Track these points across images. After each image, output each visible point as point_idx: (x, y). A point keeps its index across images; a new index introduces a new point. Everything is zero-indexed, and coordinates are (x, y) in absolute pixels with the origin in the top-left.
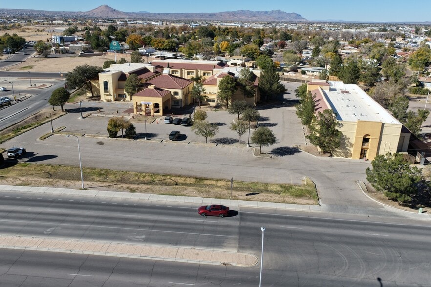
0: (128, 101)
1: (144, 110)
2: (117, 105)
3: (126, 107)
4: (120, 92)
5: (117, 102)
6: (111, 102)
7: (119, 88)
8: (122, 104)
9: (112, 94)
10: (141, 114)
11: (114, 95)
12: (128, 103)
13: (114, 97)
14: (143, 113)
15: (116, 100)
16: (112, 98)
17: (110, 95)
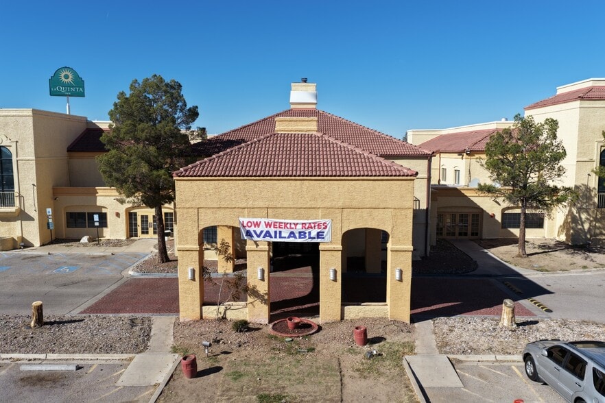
0: (118, 243)
1: (263, 288)
2: (57, 265)
3: (107, 271)
4: (76, 202)
5: (59, 250)
6: (26, 252)
7: (71, 185)
8: (83, 258)
9: (31, 208)
10: (243, 326)
11: (41, 212)
12: (117, 250)
13: (44, 225)
14: (257, 313)
15: (53, 238)
16: (32, 231)
17: (22, 216)
